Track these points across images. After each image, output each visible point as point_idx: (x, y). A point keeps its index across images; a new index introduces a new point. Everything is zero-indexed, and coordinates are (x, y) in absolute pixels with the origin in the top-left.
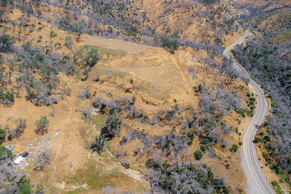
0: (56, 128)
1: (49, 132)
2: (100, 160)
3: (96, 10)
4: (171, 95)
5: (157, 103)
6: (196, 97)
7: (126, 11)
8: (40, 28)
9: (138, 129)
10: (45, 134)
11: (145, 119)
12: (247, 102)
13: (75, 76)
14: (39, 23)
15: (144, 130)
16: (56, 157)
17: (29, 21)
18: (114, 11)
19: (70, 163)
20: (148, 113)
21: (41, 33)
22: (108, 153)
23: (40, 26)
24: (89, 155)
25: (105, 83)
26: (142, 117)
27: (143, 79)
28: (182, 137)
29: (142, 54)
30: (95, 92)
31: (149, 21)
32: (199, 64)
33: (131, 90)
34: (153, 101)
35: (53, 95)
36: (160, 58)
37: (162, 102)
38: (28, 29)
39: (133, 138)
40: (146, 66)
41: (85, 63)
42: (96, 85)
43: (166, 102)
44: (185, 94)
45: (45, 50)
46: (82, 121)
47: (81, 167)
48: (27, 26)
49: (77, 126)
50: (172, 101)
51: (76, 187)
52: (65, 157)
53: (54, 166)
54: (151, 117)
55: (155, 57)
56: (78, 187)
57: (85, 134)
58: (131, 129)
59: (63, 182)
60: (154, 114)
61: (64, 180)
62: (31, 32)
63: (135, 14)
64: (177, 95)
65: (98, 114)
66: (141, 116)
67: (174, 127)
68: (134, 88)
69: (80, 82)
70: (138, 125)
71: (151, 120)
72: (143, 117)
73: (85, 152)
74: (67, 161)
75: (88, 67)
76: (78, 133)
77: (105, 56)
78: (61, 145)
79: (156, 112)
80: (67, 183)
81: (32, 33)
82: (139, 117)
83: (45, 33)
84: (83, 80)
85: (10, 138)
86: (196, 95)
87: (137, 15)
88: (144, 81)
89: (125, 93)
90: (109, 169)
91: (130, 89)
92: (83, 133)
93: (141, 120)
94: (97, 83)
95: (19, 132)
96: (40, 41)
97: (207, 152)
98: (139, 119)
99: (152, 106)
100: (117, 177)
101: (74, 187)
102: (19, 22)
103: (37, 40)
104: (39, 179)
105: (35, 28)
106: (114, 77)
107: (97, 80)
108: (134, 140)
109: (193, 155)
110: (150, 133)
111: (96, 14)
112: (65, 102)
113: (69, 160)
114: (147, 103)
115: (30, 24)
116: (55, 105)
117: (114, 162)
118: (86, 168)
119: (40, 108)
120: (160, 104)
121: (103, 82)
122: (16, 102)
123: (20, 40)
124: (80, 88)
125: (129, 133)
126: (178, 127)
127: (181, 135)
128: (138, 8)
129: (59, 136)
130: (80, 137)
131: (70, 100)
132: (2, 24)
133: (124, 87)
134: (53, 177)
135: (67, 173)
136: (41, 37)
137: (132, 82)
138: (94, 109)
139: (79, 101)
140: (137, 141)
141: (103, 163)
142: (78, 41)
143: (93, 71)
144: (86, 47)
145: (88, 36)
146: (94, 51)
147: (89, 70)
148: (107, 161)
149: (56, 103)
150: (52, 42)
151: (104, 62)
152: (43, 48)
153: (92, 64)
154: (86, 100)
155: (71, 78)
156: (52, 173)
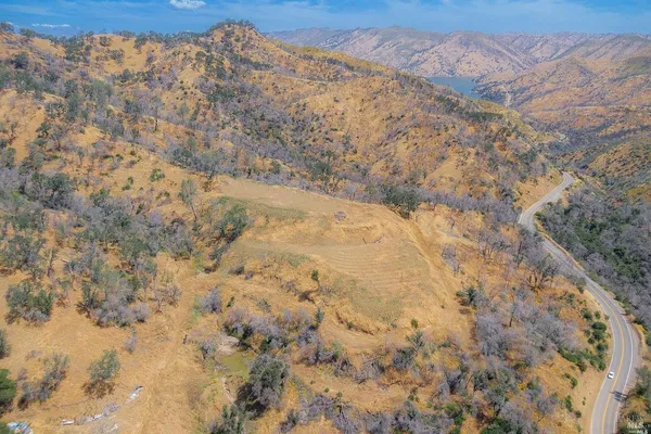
0: (133, 382)
1: (117, 391)
3: (249, 131)
4: (406, 309)
5: (372, 328)
6: (464, 317)
7: (310, 133)
8: (133, 163)
9: (327, 391)
10: (107, 396)
11: (345, 367)
12: (587, 333)
13: (191, 262)
14: (132, 153)
15: (339, 395)
17: (111, 148)
18: (286, 132)
20: (352, 351)
21: (131, 172)
23: (134, 158)
25: (256, 277)
26: (337, 361)
27: (340, 270)
28: (434, 417)
29: (340, 216)
30: (233, 299)
31: (355, 152)
32: (466, 242)
33: (312, 295)
34: (363, 322)
35: (138, 302)
36: (379, 226)
37: (383, 326)
38: (108, 162)
39: (313, 416)
40: (348, 243)
41: (217, 233)
42: (237, 281)
43: (394, 326)
44: (436, 309)
45: (137, 205)
46: (196, 367)
48: (107, 157)
49: (182, 379)
50: (409, 324)
54: (357, 363)
55: (369, 225)
57: (198, 399)
58: (310, 390)
60: (366, 354)
62: (113, 169)
63: (327, 139)
64: (418, 309)
65: (234, 350)
66: (334, 358)
67: (414, 391)
68: (319, 291)
69: (203, 275)
70: (325, 382)
71: (358, 369)
72: (339, 362)
75: (223, 243)
76: (183, 395)
77: (261, 221)
78: (138, 425)
79: (369, 351)
81: (116, 171)
82: (330, 362)
83: (141, 173)
84: (208, 270)
85: (23, 403)
86: (462, 312)
87: (331, 141)
88: (343, 276)
89: (300, 301)
91: (310, 292)
92: (194, 398)
93: (333, 367)
94: (237, 277)
95: (48, 387)
96: (127, 188)
98: (329, 365)
99: (360, 334)
102: (92, 150)
103: (123, 185)
105: (123, 162)
106: (276, 265)
107: (239, 272)
108: (317, 421)
110: (356, 404)
111: (249, 138)
112: (162, 319)
114: (350, 327)
115: (113, 153)
116: (139, 327)
119: (104, 330)
120: (379, 329)
121: (252, 276)
122: (54, 317)
123: (87, 185)
124: (200, 289)
125: (303, 402)
126: (423, 389)
127: (432, 412)
128: (333, 127)
129: (138, 401)
130: (187, 406)
131: (173, 316)
132: (58, 154)
133: (298, 287)
136: (131, 179)
137: (315, 276)
138: (225, 339)
139: (194, 317)
140: (323, 422)
142: (207, 189)
143: (231, 253)
144: (222, 200)
145: (228, 179)
146: (239, 210)
147: (223, 249)
149: (142, 321)
150: (152, 190)
151: (258, 232)
152: (132, 201)
153: (229, 236)
154: (210, 317)
155: (184, 265)
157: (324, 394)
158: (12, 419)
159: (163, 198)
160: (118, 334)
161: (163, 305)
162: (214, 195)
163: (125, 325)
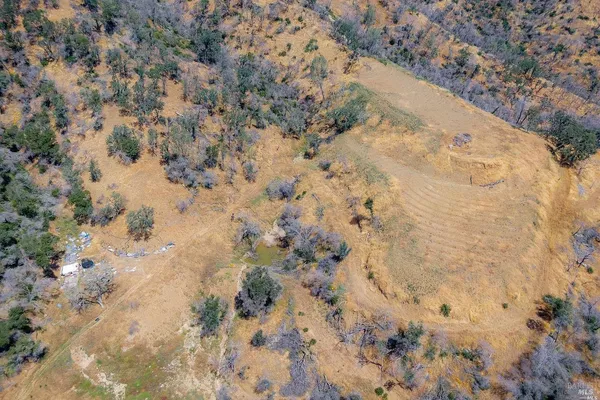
0: (167, 237)
1: (152, 240)
2: (193, 350)
3: (470, 6)
4: (444, 288)
5: (388, 290)
6: (527, 332)
7: (548, 19)
8: (297, 29)
9: (306, 330)
10: (142, 242)
11: (336, 317)
13: (297, 143)
14: (300, 19)
15: (313, 342)
16: (123, 298)
17: (284, 11)
19: (136, 323)
20: (351, 304)
21: (294, 40)
22: (221, 345)
23: (300, 25)
24: (186, 326)
25: (334, 180)
26: (333, 306)
27: (407, 207)
29: (461, 141)
30: (304, 193)
33: (363, 222)
34: (384, 279)
35: (217, 167)
36: (504, 167)
37: (403, 295)
38: (276, 26)
39: (280, 346)
40: (449, 176)
41: (332, 121)
42: (318, 176)
43: (416, 301)
44: (493, 305)
45: (284, 74)
46: (229, 245)
47: (150, 344)
48: (277, 19)
49: (209, 251)
50: (437, 307)
51: (104, 380)
52: (135, 306)
53: (104, 310)
54: (350, 320)
56: (108, 383)
57: (211, 275)
58: (293, 321)
59: (93, 356)
60: (363, 316)
61: (99, 350)
62: (279, 33)
63: (567, 29)
64: (464, 295)
65: (275, 243)
66: (332, 302)
67: (390, 385)
68: (371, 221)
69: (300, 159)
70: (313, 323)
71: (348, 326)
72: (334, 308)
73: (183, 315)
74: (130, 316)
75: (333, 132)
76: (201, 266)
77: (375, 119)
78: (149, 276)
79: (368, 314)
80: (99, 362)
81: (280, 35)
82: (329, 302)
83: (298, 41)
84: (307, 156)
85: (93, 223)
86: (531, 324)
87: (571, 33)
88: (403, 214)
89: (351, 223)
90: (190, 383)
91: (363, 218)
92: (208, 273)
93: (329, 310)
94: (322, 173)
95: (108, 218)
96: (283, 54)
98: (326, 305)
99: (374, 289)
101: (103, 379)
102: (267, 11)
103: (280, 50)
104: (62, 323)
105: (289, 27)
106: (355, 174)
107: (326, 167)
108: (280, 353)
110: (319, 361)
111: (466, 14)
112: (229, 191)
113: (136, 317)
114: (370, 277)
115: (284, 17)
116: (203, 191)
117: (212, 375)
118: (155, 351)
119: (172, 186)
120: (396, 296)
121: (331, 177)
122: (138, 162)
123: (251, 45)
124: (285, 173)
125: (282, 328)
126: (401, 390)
128: (585, 14)
129: (163, 256)
130: (198, 277)
131: (243, 190)
132: (239, 11)
133: (357, 207)
134: (83, 334)
135: (113, 339)
136: (289, 46)
137: (369, 204)
138: (276, 229)
139: (258, 199)
140: (284, 359)
141: (191, 362)
142: (346, 71)
143: (332, 145)
144: (353, 87)
145: (375, 64)
146: (362, 101)
147: (328, 140)
148: (201, 362)
149: (208, 187)
150: (303, 60)
151: (366, 132)
152: (283, 68)
153: (340, 127)
154: (277, 202)
155: (288, 145)
156: (93, 326)
157: (301, 332)
158: (85, 230)
159: (308, 71)
160: (181, 193)
161: (238, 177)
162: (350, 79)
163: (190, 186)
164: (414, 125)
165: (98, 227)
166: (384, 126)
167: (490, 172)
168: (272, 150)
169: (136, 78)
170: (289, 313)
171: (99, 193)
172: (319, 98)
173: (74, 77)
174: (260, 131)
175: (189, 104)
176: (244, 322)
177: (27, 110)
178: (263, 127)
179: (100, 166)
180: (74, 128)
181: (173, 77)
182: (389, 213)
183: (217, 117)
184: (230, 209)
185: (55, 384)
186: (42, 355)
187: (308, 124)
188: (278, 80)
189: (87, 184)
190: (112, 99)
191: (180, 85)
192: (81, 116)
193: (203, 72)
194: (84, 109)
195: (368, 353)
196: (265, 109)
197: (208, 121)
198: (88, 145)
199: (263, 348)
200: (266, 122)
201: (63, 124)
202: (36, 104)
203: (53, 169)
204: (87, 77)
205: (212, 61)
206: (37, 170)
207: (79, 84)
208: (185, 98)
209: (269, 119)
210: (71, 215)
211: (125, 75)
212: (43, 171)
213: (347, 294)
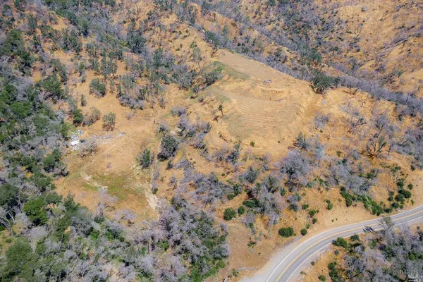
0: (122, 130)
1: (115, 131)
2: (138, 174)
3: (286, 27)
4: (252, 135)
5: (228, 139)
6: (287, 150)
8: (186, 36)
9: (191, 159)
10: (110, 131)
11: (205, 153)
12: (391, 193)
13: (187, 92)
14: (187, 31)
15: (195, 163)
16: (103, 153)
17: (178, 28)
18: (313, 33)
19: (110, 164)
20: (211, 145)
21: (183, 42)
22: (152, 172)
23: (187, 34)
24: (134, 166)
25: (206, 105)
26: (201, 147)
27: (238, 109)
28: (226, 186)
29: (266, 83)
30: (191, 112)
32: (344, 114)
33: (219, 118)
34: (226, 135)
35: (145, 101)
37: (234, 140)
38: (174, 35)
39: (180, 167)
40: (260, 98)
41: (205, 80)
42: (197, 105)
43: (240, 142)
44: (274, 142)
45: (179, 60)
46: (153, 134)
47: (117, 172)
48: (174, 32)
49: (143, 136)
50: (249, 143)
52: (110, 156)
53: (94, 158)
54: (211, 153)
55: (277, 90)
56: (99, 186)
58: (186, 157)
59: (90, 176)
60: (217, 150)
61: (93, 173)
62: (175, 39)
63: (340, 38)
64: (261, 138)
68: (223, 117)
69: (189, 100)
70: (195, 156)
71: (210, 155)
72: (204, 150)
73: (132, 162)
74: (107, 161)
75: (205, 85)
76: (140, 142)
78: (114, 145)
79: (219, 149)
80: (93, 178)
83: (186, 43)
84: (192, 98)
86: (289, 148)
87: (342, 40)
88: (236, 112)
89: (213, 120)
90: (138, 185)
94: (199, 103)
96: (178, 50)
97: (243, 217)
98: (201, 150)
99: (222, 140)
100: (136, 195)
101: (96, 184)
102: (169, 27)
103: (176, 48)
105: (181, 36)
106: (216, 101)
107: (201, 101)
108: (180, 170)
109: (224, 211)
110: (198, 168)
111: (284, 32)
112: (152, 111)
113: (110, 160)
114: (221, 136)
115: (178, 31)
116: (139, 111)
117: (148, 182)
118: (120, 175)
119: (123, 108)
120: (231, 141)
121: (204, 104)
122: (105, 97)
123: (160, 45)
124: (181, 105)
125: (181, 160)
126: (232, 173)
127: (227, 184)
128: (350, 30)
129: (121, 138)
130: (139, 147)
131: (159, 111)
132: (153, 28)
134: (85, 167)
135: (100, 170)
136: (181, 45)
137: (220, 108)
138: (177, 129)
139: (167, 115)
140: (182, 171)
141: (138, 178)
142: (212, 56)
143: (205, 91)
144: (215, 63)
145: (227, 52)
146: (220, 69)
147: (203, 89)
148: (142, 178)
149: (141, 109)
150: (189, 52)
151: (222, 83)
152: (178, 57)
153: (209, 82)
154: (177, 117)
155: (182, 93)
156: (89, 164)
157: (189, 160)
158: (79, 129)
159: (192, 58)
160: (128, 110)
161: (156, 106)
162: (214, 59)
163: (132, 108)
164: (245, 77)
165: (86, 127)
166: (230, 80)
167: (279, 94)
168: (173, 94)
169: (101, 58)
170: (184, 155)
171: (86, 111)
172: (198, 71)
173: (69, 58)
174: (167, 86)
175: (128, 71)
176: (162, 163)
177: (44, 74)
178: (168, 84)
179: (86, 99)
180: (70, 82)
181: (120, 59)
182: (230, 112)
183: (144, 78)
184: (153, 119)
185: (75, 185)
186: (67, 174)
187: (192, 83)
188: (176, 63)
189: (79, 107)
190: (89, 67)
191: (124, 62)
192: (74, 76)
193: (135, 57)
194: (75, 73)
195: (219, 164)
196: (169, 76)
197: (139, 80)
198: (79, 89)
199: (172, 169)
200: (170, 82)
201: (64, 80)
202: (49, 71)
203: (61, 102)
204: (76, 57)
205: (140, 52)
206: (52, 103)
207: (72, 60)
208: (126, 68)
209: (171, 80)
210: (71, 122)
211: (95, 56)
212: (55, 103)
213: (210, 143)
